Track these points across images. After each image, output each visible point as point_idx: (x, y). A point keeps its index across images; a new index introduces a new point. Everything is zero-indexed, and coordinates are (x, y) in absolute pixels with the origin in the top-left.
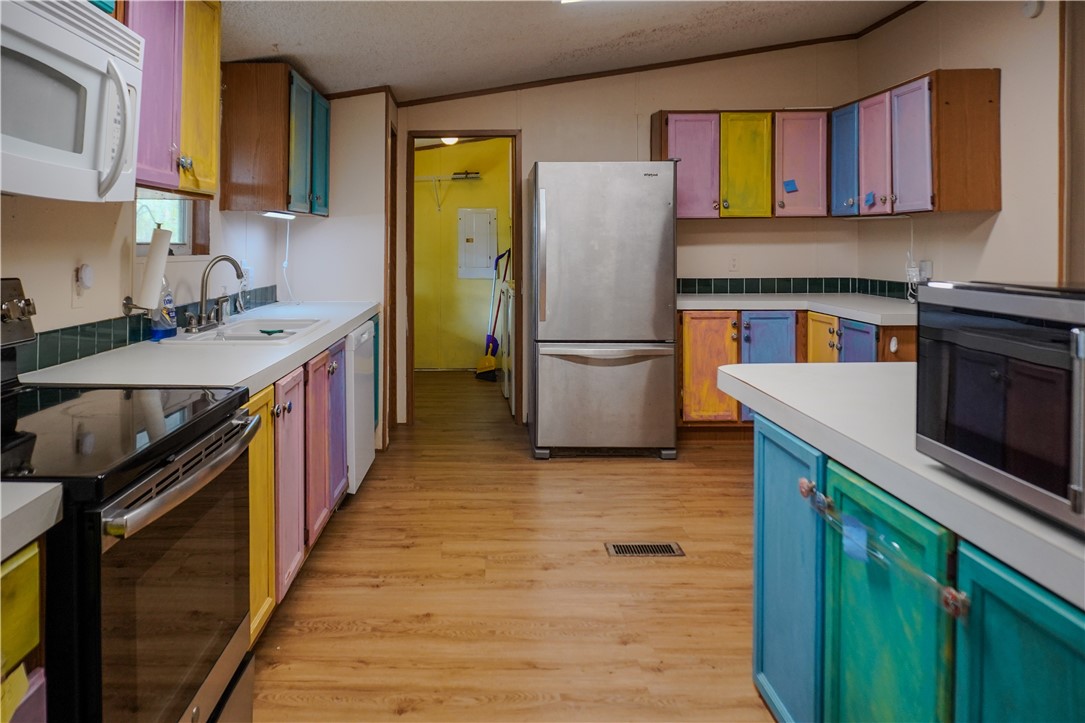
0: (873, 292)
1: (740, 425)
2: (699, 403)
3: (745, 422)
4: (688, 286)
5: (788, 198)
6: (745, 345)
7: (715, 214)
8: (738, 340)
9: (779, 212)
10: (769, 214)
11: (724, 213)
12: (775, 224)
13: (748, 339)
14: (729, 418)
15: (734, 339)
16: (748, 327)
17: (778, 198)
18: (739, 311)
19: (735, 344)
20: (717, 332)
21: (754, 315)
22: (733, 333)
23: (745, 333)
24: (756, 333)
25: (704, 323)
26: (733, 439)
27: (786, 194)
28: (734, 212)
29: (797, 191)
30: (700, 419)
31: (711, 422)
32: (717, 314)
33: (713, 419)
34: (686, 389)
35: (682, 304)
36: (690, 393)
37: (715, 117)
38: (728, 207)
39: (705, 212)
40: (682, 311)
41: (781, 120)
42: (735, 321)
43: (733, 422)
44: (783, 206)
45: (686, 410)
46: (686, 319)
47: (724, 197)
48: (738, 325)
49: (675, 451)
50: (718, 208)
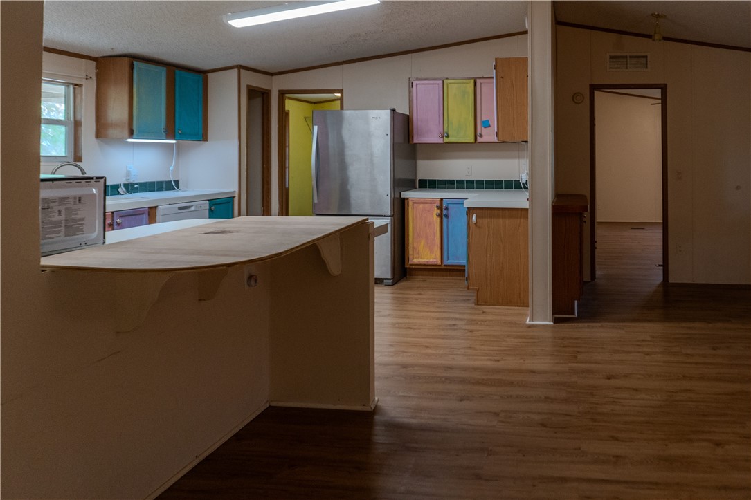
0: (506, 188)
1: (443, 267)
2: (418, 253)
3: (445, 265)
4: (411, 184)
5: (485, 131)
6: (445, 219)
7: (440, 141)
8: (440, 216)
9: (479, 139)
10: (473, 141)
11: (446, 140)
12: (475, 147)
13: (447, 216)
14: (436, 264)
15: (438, 216)
16: (447, 209)
17: (479, 131)
18: (442, 199)
19: (439, 219)
20: (429, 211)
21: (450, 201)
22: (439, 211)
23: (445, 212)
24: (451, 212)
25: (421, 206)
26: (443, 276)
27: (482, 128)
28: (452, 139)
29: (490, 126)
30: (419, 263)
31: (425, 265)
32: (428, 201)
33: (426, 263)
34: (411, 245)
35: (405, 194)
36: (413, 248)
37: (440, 82)
38: (448, 136)
39: (434, 138)
40: (408, 199)
41: (481, 84)
42: (438, 204)
43: (439, 265)
44: (481, 136)
45: (411, 257)
46: (410, 203)
47: (446, 130)
48: (440, 208)
49: (391, 281)
50: (443, 137)
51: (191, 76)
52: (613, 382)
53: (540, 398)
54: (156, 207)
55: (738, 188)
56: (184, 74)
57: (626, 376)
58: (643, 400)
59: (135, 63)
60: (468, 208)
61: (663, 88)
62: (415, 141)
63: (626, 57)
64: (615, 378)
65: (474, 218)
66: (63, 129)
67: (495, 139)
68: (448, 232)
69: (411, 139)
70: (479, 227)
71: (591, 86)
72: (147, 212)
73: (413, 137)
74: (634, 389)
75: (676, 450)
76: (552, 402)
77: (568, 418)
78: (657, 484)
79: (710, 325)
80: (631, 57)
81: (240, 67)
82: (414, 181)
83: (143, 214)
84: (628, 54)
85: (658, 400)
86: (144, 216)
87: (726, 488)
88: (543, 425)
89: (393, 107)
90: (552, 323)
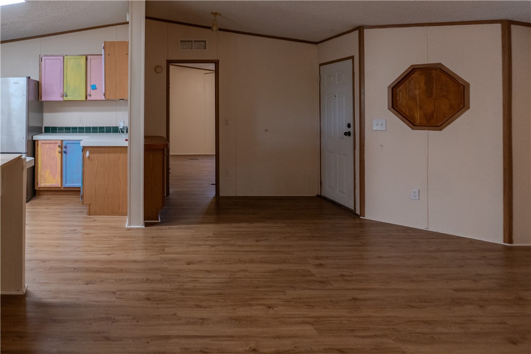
0: (107, 132)
2: (45, 180)
3: (64, 188)
4: (39, 130)
5: (93, 92)
6: (64, 155)
7: (61, 99)
8: (61, 152)
9: (89, 98)
10: (84, 99)
11: (65, 99)
12: (86, 103)
13: (65, 152)
14: (57, 186)
15: (59, 152)
16: (66, 147)
17: (88, 92)
18: (62, 141)
19: (60, 155)
20: (53, 149)
21: (68, 142)
22: (59, 149)
23: (64, 149)
24: (69, 150)
25: (47, 145)
27: (92, 90)
28: (69, 98)
29: (96, 89)
30: (45, 186)
31: (50, 188)
32: (52, 142)
33: (50, 186)
34: (39, 174)
35: (36, 138)
36: (41, 175)
37: (62, 58)
38: (66, 96)
39: (57, 98)
40: (38, 141)
41: (91, 59)
42: (60, 144)
43: (60, 188)
44: (90, 95)
45: (39, 182)
46: (40, 144)
47: (65, 92)
48: (61, 147)
50: (63, 96)
52: (191, 267)
53: (143, 280)
55: (266, 130)
57: (200, 262)
58: (214, 278)
60: (84, 147)
61: (217, 63)
62: (43, 99)
63: (191, 41)
64: (193, 264)
65: (87, 154)
67: (103, 98)
68: (66, 164)
69: (40, 98)
70: (91, 160)
71: (167, 61)
73: (41, 96)
74: (207, 271)
75: (242, 312)
76: (152, 283)
77: (164, 293)
78: (232, 337)
79: (252, 225)
80: (195, 41)
82: (41, 128)
84: (193, 39)
85: (225, 278)
87: (279, 337)
88: (148, 299)
89: (28, 75)
90: (144, 227)
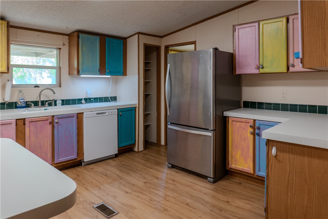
1: (255, 176)
2: (236, 161)
3: (257, 176)
5: (295, 62)
6: (257, 137)
7: (257, 72)
8: (254, 134)
9: (291, 69)
10: (285, 70)
11: (262, 71)
13: (258, 135)
14: (249, 172)
15: (252, 134)
16: (259, 128)
17: (291, 62)
18: (254, 120)
19: (252, 136)
20: (244, 129)
21: (262, 123)
22: (251, 130)
23: (257, 131)
24: (262, 132)
25: (238, 123)
26: (256, 183)
27: (295, 59)
28: (266, 70)
30: (236, 169)
32: (243, 120)
33: (241, 170)
34: (230, 153)
35: (227, 114)
36: (232, 155)
37: (257, 24)
38: (263, 68)
39: (253, 71)
40: (229, 117)
41: (293, 19)
42: (252, 124)
43: (252, 174)
44: (293, 66)
45: (230, 162)
46: (230, 121)
47: (261, 63)
48: (253, 127)
49: (212, 180)
50: (258, 68)
51: (115, 41)
54: (83, 113)
56: (111, 39)
59: (80, 34)
62: (237, 73)
66: (55, 71)
68: (259, 148)
69: (234, 71)
70: (279, 161)
72: (76, 116)
73: (236, 69)
81: (139, 33)
83: (73, 117)
86: (74, 118)
89: (215, 46)
